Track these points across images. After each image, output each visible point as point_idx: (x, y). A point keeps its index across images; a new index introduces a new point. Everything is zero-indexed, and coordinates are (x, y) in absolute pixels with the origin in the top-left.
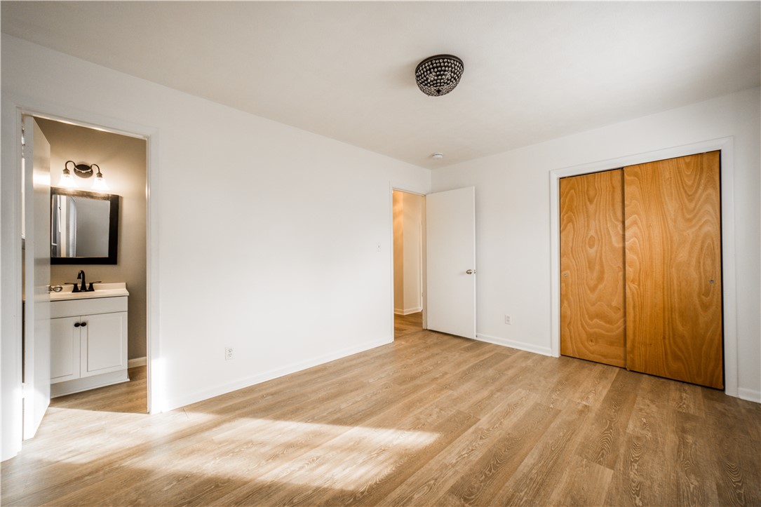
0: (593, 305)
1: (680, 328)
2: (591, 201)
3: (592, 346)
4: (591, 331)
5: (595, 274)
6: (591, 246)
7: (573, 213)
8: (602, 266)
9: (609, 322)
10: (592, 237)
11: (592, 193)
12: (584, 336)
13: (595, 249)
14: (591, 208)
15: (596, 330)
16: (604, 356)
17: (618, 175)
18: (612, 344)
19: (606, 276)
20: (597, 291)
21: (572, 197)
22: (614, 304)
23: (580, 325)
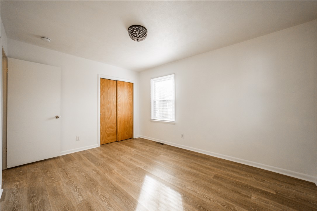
0: (109, 124)
1: (127, 125)
2: (108, 89)
3: (109, 138)
4: (108, 133)
5: (109, 113)
6: (108, 104)
7: (103, 92)
8: (111, 111)
9: (113, 128)
10: (109, 101)
11: (109, 86)
12: (106, 135)
13: (109, 105)
14: (109, 91)
15: (110, 132)
16: (112, 140)
17: (115, 82)
18: (113, 135)
19: (112, 114)
20: (110, 119)
21: (103, 86)
22: (114, 122)
23: (105, 132)
